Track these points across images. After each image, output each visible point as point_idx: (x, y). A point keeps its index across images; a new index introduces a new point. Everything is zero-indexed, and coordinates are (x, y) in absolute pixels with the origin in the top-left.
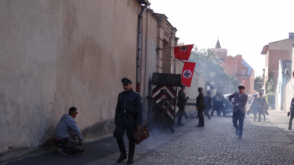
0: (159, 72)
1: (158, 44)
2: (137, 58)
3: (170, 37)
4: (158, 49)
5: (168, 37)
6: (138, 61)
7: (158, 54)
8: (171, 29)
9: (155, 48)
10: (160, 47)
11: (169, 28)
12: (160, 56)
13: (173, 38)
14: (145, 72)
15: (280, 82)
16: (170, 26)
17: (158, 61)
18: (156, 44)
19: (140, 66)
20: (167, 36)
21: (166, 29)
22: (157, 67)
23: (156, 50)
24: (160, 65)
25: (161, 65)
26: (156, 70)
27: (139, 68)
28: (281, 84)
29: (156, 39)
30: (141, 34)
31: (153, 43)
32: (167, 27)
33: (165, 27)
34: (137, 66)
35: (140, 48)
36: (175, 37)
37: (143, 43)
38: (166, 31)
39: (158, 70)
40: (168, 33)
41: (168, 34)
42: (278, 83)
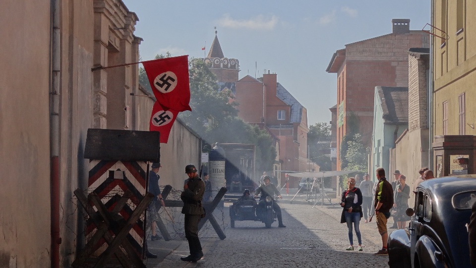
0: (101, 128)
1: (97, 55)
2: (50, 93)
3: (121, 37)
4: (97, 68)
5: (118, 37)
6: (53, 101)
7: (97, 80)
8: (125, 16)
9: (91, 65)
10: (102, 64)
11: (120, 14)
12: (101, 85)
13: (128, 38)
14: (71, 127)
15: (379, 141)
16: (121, 8)
17: (98, 99)
18: (92, 55)
19: (59, 115)
20: (116, 35)
21: (114, 17)
22: (95, 114)
23: (93, 70)
24: (101, 108)
25: (104, 110)
26: (94, 123)
27: (56, 118)
28: (382, 144)
29: (92, 44)
30: (58, 32)
31: (87, 53)
32: (116, 13)
33: (113, 12)
34: (52, 114)
35: (58, 67)
36: (133, 36)
37: (64, 55)
38: (114, 21)
39: (98, 121)
40: (118, 26)
41: (118, 29)
42: (375, 144)
